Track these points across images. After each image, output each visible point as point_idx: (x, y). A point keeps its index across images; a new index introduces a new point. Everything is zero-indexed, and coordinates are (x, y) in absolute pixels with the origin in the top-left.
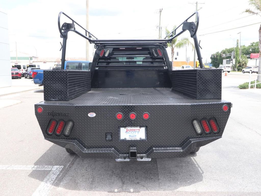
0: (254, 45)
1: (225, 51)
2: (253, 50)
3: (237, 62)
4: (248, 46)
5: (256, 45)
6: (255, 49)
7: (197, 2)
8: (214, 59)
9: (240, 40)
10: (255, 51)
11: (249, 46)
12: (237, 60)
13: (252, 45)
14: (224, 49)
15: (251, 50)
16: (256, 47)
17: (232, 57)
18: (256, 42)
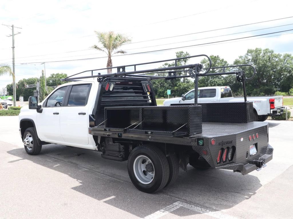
0: (54, 76)
1: (23, 81)
2: (53, 81)
3: (44, 94)
4: (48, 77)
5: (56, 76)
6: (55, 81)
7: (12, 25)
8: (10, 91)
9: (45, 71)
10: (55, 83)
11: (50, 77)
12: (44, 92)
13: (53, 77)
14: (22, 80)
15: (51, 82)
16: (57, 79)
17: (38, 89)
18: (56, 74)
